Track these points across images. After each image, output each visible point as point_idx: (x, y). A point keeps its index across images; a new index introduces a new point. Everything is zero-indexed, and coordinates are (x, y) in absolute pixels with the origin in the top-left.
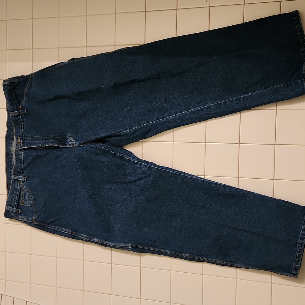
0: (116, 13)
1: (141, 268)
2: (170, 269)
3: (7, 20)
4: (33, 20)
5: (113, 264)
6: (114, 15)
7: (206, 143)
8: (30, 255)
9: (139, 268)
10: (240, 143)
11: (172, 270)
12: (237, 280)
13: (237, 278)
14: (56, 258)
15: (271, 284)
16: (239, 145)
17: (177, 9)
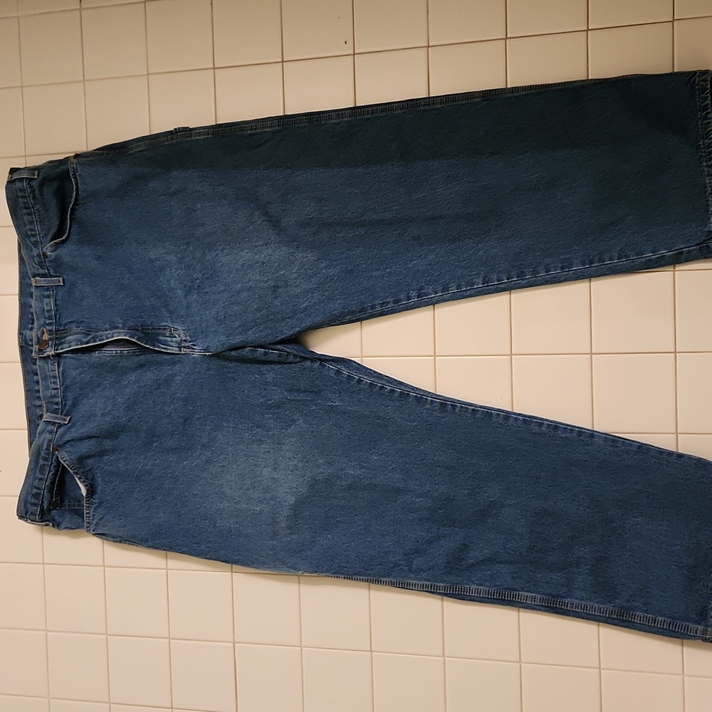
0: (148, 74)
1: (236, 645)
2: (299, 645)
5: (172, 639)
6: (146, 78)
7: (361, 357)
9: (232, 644)
10: (437, 354)
11: (303, 645)
12: (447, 659)
13: (446, 654)
14: (44, 633)
15: (519, 664)
16: (435, 359)
17: (283, 62)
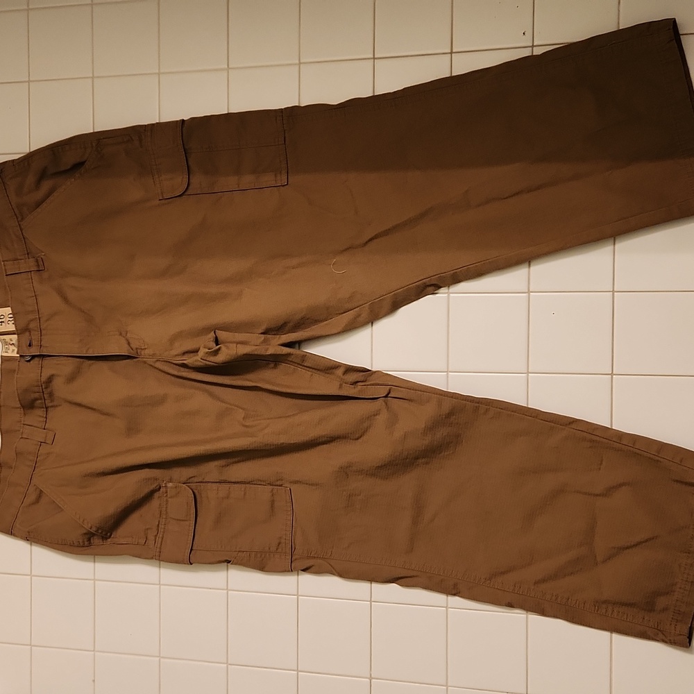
0: (300, 63)
1: (373, 680)
2: (444, 683)
3: (29, 82)
4: (95, 80)
5: (300, 671)
6: (297, 67)
7: (528, 373)
8: (93, 653)
9: (368, 680)
11: (449, 685)
14: (157, 659)
16: (612, 377)
